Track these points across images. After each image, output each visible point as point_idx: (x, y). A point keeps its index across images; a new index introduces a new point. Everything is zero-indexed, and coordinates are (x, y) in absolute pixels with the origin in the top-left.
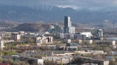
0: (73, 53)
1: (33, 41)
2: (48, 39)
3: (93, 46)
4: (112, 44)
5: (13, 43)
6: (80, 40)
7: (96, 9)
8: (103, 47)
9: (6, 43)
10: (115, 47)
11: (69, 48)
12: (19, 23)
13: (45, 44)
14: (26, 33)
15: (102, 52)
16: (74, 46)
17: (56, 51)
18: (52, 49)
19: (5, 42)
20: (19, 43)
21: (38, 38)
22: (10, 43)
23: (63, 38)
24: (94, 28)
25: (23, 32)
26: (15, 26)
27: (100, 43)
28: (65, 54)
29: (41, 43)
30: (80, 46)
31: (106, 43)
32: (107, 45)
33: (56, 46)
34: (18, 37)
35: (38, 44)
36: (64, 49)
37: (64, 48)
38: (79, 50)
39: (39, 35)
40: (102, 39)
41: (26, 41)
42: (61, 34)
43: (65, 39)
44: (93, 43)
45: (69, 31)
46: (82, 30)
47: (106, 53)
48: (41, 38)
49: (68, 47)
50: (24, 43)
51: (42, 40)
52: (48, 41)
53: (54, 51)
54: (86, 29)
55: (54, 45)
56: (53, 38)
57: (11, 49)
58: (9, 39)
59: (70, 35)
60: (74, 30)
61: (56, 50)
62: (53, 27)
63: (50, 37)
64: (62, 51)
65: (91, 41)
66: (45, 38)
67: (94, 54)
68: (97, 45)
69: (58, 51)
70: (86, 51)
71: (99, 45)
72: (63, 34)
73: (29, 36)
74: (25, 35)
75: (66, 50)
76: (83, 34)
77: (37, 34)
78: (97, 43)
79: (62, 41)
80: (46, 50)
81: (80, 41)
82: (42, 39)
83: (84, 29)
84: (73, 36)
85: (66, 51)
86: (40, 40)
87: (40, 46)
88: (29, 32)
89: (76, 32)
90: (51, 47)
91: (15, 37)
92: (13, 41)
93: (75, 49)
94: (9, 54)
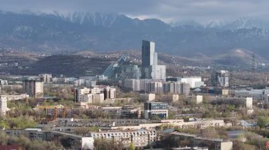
0: (158, 125)
1: (72, 97)
2: (105, 92)
3: (203, 109)
4: (244, 104)
5: (27, 102)
6: (174, 96)
7: (217, 22)
8: (224, 111)
9: (11, 101)
10: (251, 111)
11: (149, 113)
12: (39, 55)
13: (98, 104)
14: (55, 79)
15: (221, 123)
16: (161, 108)
17: (122, 120)
18: (113, 115)
19: (10, 99)
20: (41, 102)
21: (82, 90)
22: (20, 100)
23: (139, 89)
24: (209, 68)
25: (49, 76)
26: (31, 63)
27: (220, 103)
28: (141, 126)
29: (90, 101)
30: (175, 109)
31: (231, 102)
32: (233, 107)
33: (123, 109)
34: (39, 88)
35: (82, 104)
36: (139, 116)
37: (140, 113)
38: (171, 117)
39: (85, 83)
40: (225, 92)
41: (55, 97)
42: (134, 80)
43: (142, 92)
44: (204, 102)
45: (152, 74)
46: (183, 70)
47: (229, 125)
48: (88, 90)
49: (148, 111)
50: (52, 101)
51: (91, 95)
52: (105, 98)
53: (116, 120)
54: (191, 70)
55: (118, 105)
56: (115, 90)
57: (24, 114)
58: (19, 92)
59: (154, 84)
60: (164, 71)
61: (122, 117)
62: (116, 65)
63: (108, 88)
64: (134, 120)
65: (199, 99)
66: (99, 90)
67: (202, 127)
68: (211, 106)
69: (125, 120)
70: (186, 120)
71: (215, 108)
72: (138, 81)
73: (62, 86)
74: (54, 83)
75: (143, 117)
76: (184, 80)
77: (81, 81)
78: (213, 103)
79: (136, 98)
80: (100, 119)
81: (176, 98)
82: (90, 92)
83: (188, 69)
84: (161, 85)
85: (144, 121)
86: (86, 94)
87: (87, 107)
88: (62, 76)
89: (169, 77)
90: (111, 111)
91: (30, 87)
92: (28, 96)
93: (162, 116)
94: (19, 125)
